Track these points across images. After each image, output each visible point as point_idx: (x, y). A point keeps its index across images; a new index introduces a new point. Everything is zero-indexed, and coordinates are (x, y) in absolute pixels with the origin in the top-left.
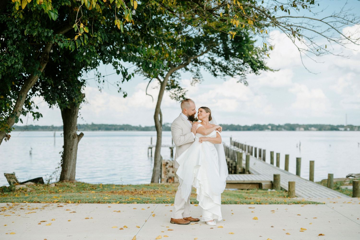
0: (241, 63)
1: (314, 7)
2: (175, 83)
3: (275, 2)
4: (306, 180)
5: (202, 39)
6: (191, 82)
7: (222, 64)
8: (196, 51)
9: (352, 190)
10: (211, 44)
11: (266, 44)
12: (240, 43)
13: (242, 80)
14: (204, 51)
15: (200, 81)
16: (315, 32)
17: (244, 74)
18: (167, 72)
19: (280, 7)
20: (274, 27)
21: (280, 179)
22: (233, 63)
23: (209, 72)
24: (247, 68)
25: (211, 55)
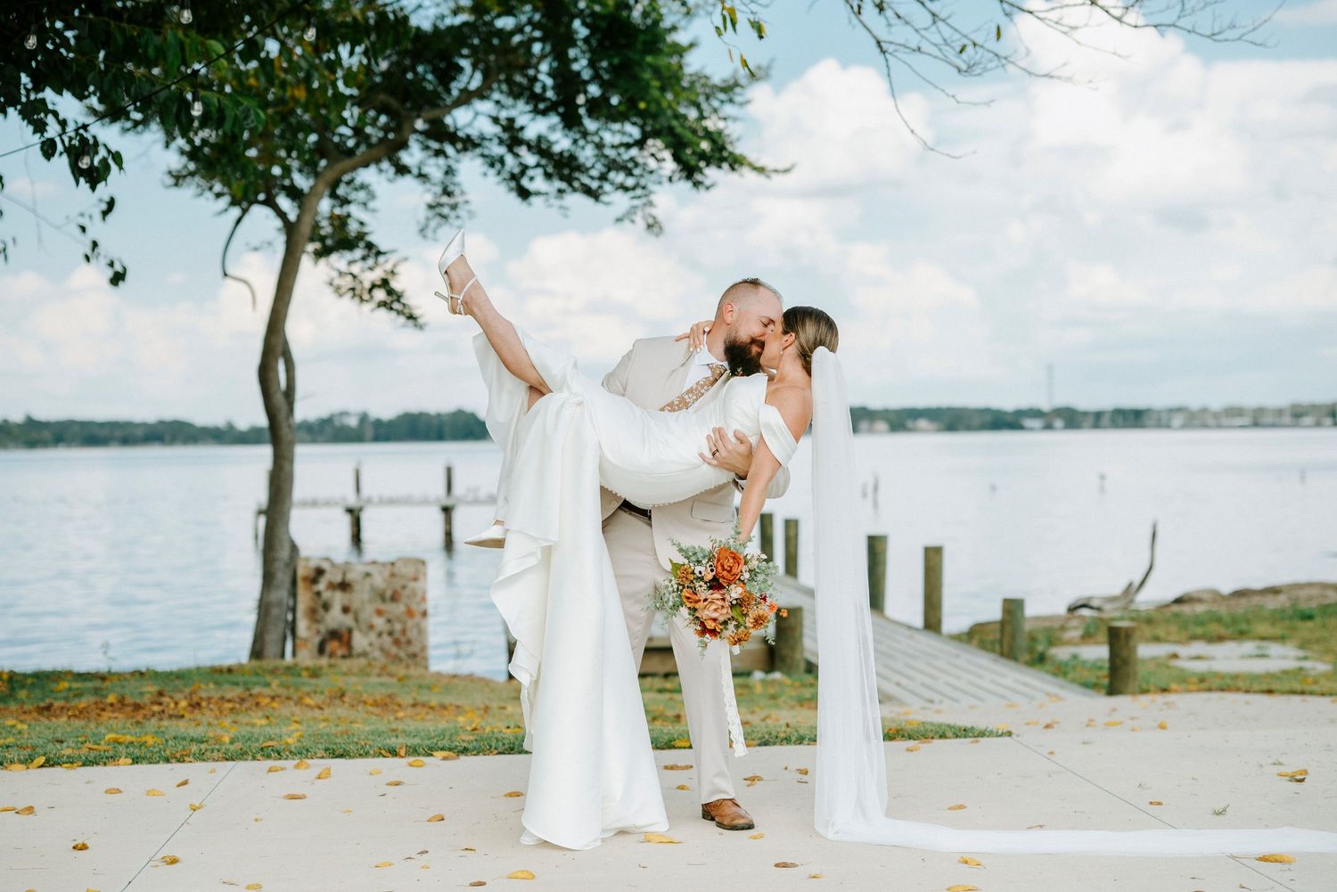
0: (631, 141)
2: (353, 227)
4: (910, 627)
6: (418, 222)
7: (549, 147)
8: (439, 88)
9: (1107, 665)
10: (502, 61)
11: (732, 12)
12: (625, 51)
13: (635, 213)
14: (473, 89)
15: (458, 217)
17: (644, 188)
18: (313, 180)
21: (801, 625)
22: (596, 139)
23: (498, 179)
24: (658, 160)
25: (504, 107)
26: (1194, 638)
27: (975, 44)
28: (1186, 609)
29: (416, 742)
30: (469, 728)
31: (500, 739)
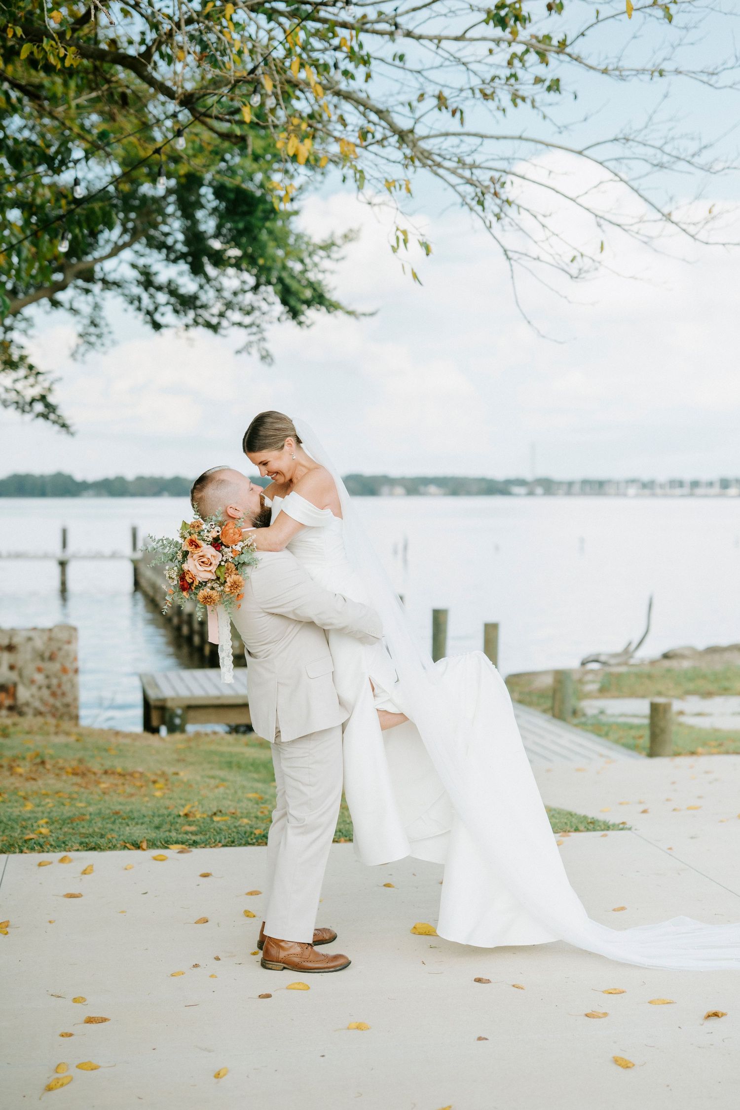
0: (247, 287)
1: (557, 104)
2: (16, 351)
3: (417, 79)
7: (178, 289)
10: (145, 219)
11: (405, 233)
12: (248, 218)
13: (251, 347)
14: (121, 242)
15: (103, 345)
16: (557, 192)
17: (258, 326)
19: (436, 96)
22: (216, 284)
23: (136, 313)
24: (269, 304)
25: (142, 256)
26: (688, 693)
27: (582, 255)
28: (673, 664)
29: (153, 835)
30: (182, 814)
31: (218, 830)
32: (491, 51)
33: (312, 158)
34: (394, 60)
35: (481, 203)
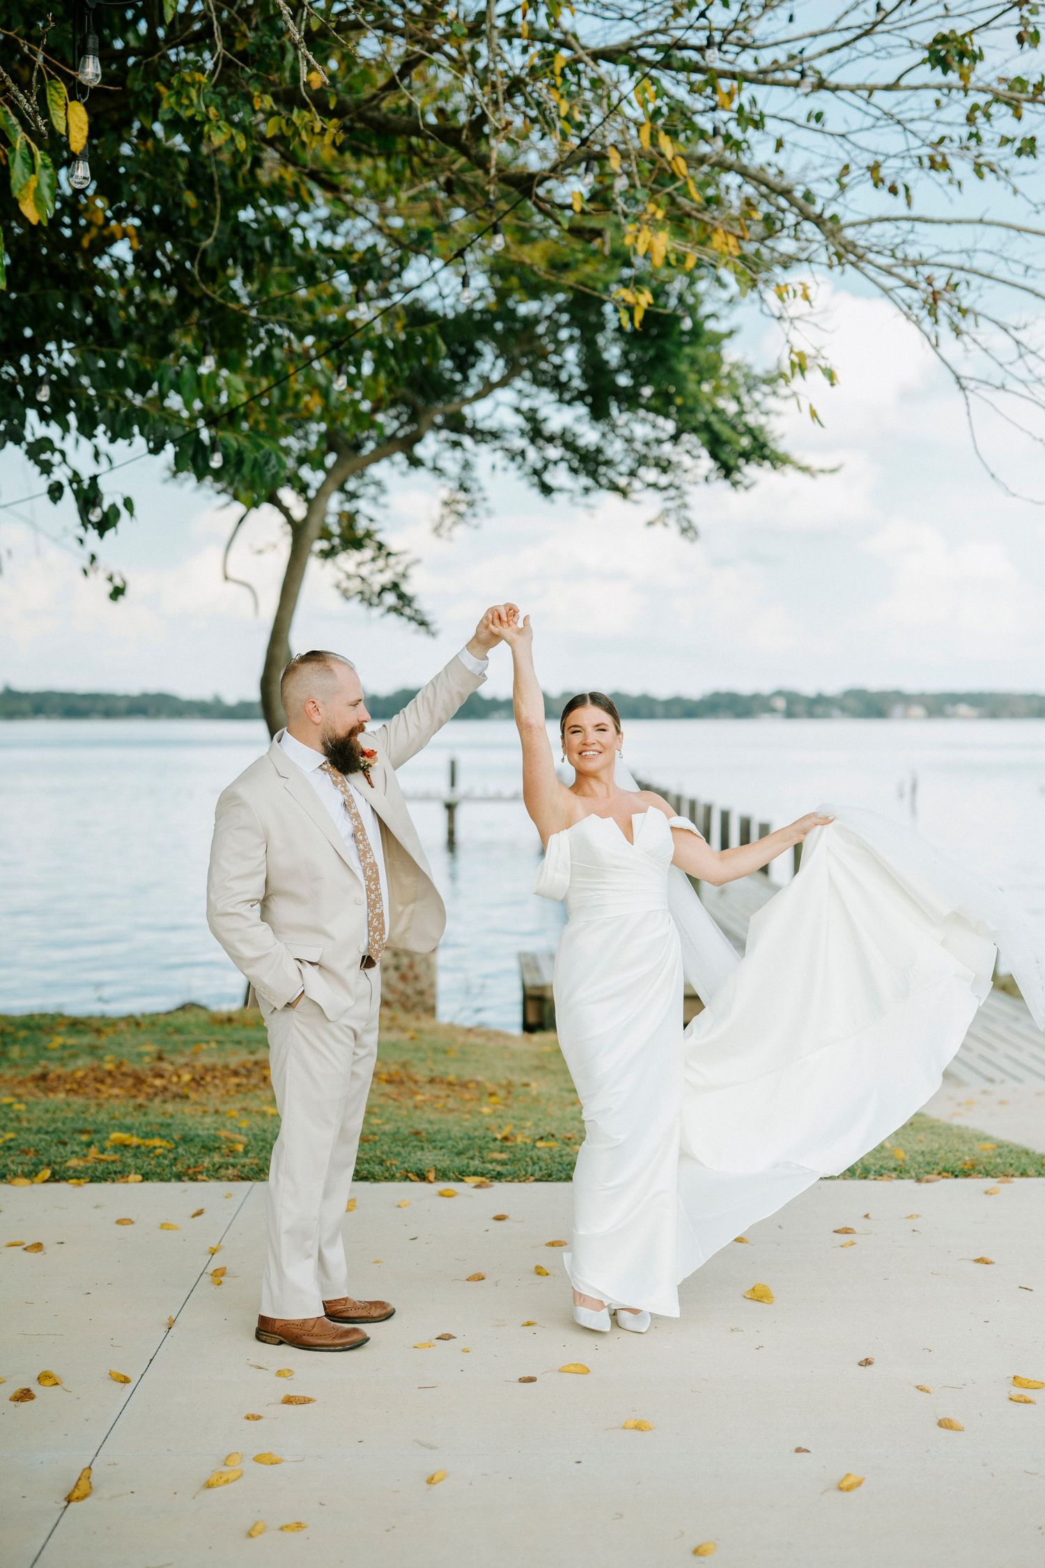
0: (664, 436)
1: (1033, 172)
2: (362, 525)
3: (841, 146)
5: (481, 322)
7: (575, 440)
8: (458, 377)
10: (526, 348)
11: (802, 356)
12: (661, 342)
13: (668, 516)
14: (495, 377)
15: (475, 515)
16: (1038, 296)
17: (677, 488)
18: (321, 476)
19: (868, 168)
20: (838, 269)
22: (626, 432)
23: (519, 473)
24: (693, 457)
25: (527, 396)
29: (445, 1163)
30: (499, 1136)
31: (535, 1159)
32: (938, 102)
33: (672, 258)
34: (808, 121)
35: (933, 312)
